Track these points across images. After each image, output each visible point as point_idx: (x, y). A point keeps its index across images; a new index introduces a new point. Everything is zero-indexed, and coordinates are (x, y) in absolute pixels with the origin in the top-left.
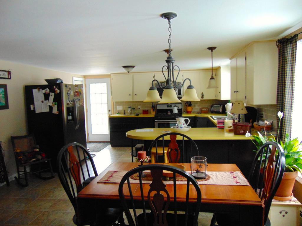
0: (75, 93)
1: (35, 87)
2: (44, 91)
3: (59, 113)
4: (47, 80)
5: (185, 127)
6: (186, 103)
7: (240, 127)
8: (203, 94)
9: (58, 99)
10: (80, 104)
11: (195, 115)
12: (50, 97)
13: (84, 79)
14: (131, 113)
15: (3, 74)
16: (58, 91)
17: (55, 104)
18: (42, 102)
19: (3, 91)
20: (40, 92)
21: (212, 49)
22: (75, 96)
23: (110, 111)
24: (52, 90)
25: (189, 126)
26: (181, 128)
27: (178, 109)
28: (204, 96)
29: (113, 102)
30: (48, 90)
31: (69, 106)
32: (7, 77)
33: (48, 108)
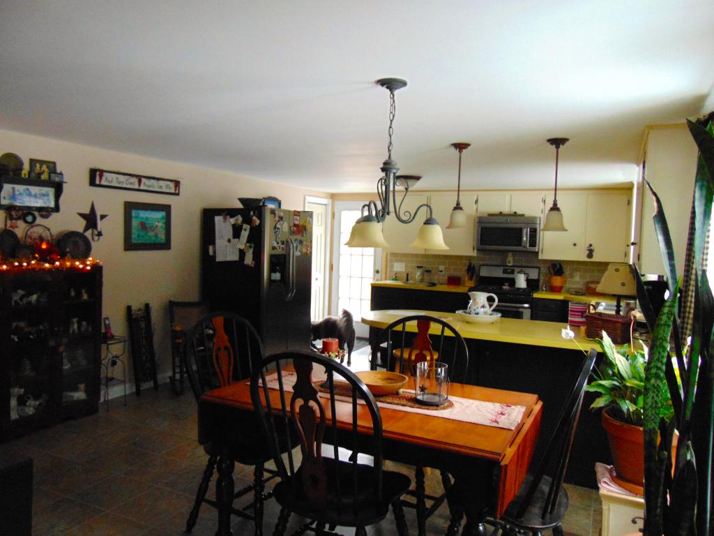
0: (292, 228)
1: (219, 212)
2: (232, 221)
3: (255, 265)
4: (242, 200)
5: (485, 313)
6: (549, 268)
7: (600, 322)
8: (592, 248)
9: (256, 238)
10: (301, 251)
11: (565, 297)
12: (243, 231)
13: (330, 201)
14: (422, 281)
15: (167, 186)
16: (258, 222)
17: (251, 247)
18: (229, 241)
19: (163, 217)
20: (227, 221)
21: (557, 142)
22: (292, 233)
23: (378, 272)
24: (247, 220)
25: (495, 313)
26: (478, 314)
27: (528, 281)
28: (594, 254)
29: (387, 254)
30: (240, 219)
31: (275, 252)
32: (173, 191)
33: (238, 253)
